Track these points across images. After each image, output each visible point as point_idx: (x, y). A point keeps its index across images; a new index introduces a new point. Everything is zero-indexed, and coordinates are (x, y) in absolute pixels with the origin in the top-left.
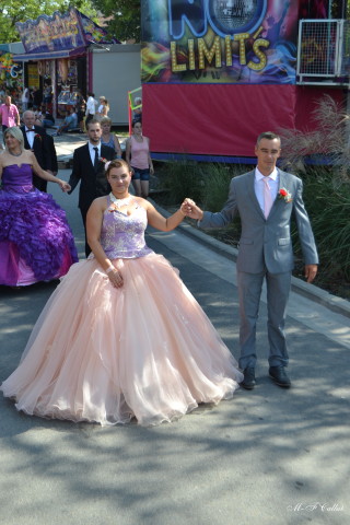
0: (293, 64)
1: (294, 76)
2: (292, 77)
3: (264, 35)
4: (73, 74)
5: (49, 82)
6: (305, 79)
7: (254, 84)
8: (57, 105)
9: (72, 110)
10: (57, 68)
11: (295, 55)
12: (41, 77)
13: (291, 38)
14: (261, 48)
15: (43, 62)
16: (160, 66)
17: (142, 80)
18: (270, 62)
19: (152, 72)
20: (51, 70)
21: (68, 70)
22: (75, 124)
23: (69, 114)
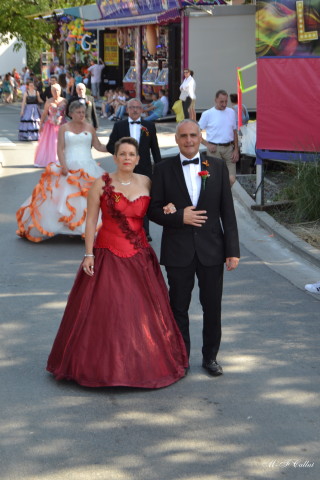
4: (163, 45)
5: (131, 55)
8: (141, 85)
9: (160, 93)
10: (142, 38)
12: (121, 50)
15: (124, 30)
16: (282, 34)
17: (257, 53)
19: (271, 42)
20: (134, 40)
21: (156, 39)
22: (165, 110)
23: (158, 97)
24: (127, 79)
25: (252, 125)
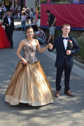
4: (19, 1)
5: (12, 3)
7: (76, 4)
12: (9, 2)
17: (41, 3)
24: (11, 9)
25: (40, 20)
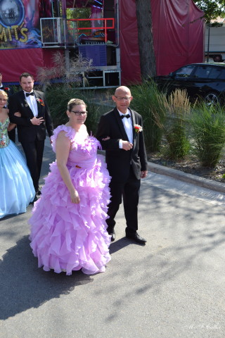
0: (40, 39)
1: (40, 44)
2: (40, 45)
3: (25, 26)
6: (46, 45)
7: (23, 49)
11: (40, 34)
13: (37, 27)
14: (24, 32)
18: (29, 38)
